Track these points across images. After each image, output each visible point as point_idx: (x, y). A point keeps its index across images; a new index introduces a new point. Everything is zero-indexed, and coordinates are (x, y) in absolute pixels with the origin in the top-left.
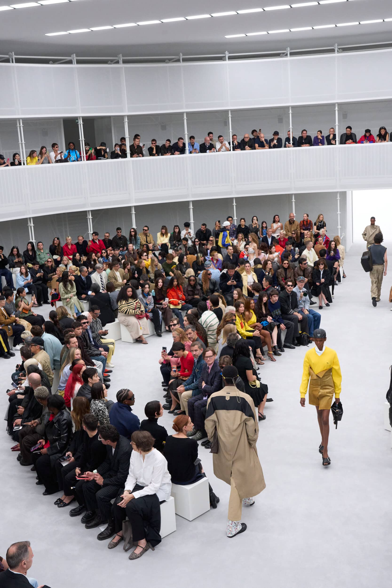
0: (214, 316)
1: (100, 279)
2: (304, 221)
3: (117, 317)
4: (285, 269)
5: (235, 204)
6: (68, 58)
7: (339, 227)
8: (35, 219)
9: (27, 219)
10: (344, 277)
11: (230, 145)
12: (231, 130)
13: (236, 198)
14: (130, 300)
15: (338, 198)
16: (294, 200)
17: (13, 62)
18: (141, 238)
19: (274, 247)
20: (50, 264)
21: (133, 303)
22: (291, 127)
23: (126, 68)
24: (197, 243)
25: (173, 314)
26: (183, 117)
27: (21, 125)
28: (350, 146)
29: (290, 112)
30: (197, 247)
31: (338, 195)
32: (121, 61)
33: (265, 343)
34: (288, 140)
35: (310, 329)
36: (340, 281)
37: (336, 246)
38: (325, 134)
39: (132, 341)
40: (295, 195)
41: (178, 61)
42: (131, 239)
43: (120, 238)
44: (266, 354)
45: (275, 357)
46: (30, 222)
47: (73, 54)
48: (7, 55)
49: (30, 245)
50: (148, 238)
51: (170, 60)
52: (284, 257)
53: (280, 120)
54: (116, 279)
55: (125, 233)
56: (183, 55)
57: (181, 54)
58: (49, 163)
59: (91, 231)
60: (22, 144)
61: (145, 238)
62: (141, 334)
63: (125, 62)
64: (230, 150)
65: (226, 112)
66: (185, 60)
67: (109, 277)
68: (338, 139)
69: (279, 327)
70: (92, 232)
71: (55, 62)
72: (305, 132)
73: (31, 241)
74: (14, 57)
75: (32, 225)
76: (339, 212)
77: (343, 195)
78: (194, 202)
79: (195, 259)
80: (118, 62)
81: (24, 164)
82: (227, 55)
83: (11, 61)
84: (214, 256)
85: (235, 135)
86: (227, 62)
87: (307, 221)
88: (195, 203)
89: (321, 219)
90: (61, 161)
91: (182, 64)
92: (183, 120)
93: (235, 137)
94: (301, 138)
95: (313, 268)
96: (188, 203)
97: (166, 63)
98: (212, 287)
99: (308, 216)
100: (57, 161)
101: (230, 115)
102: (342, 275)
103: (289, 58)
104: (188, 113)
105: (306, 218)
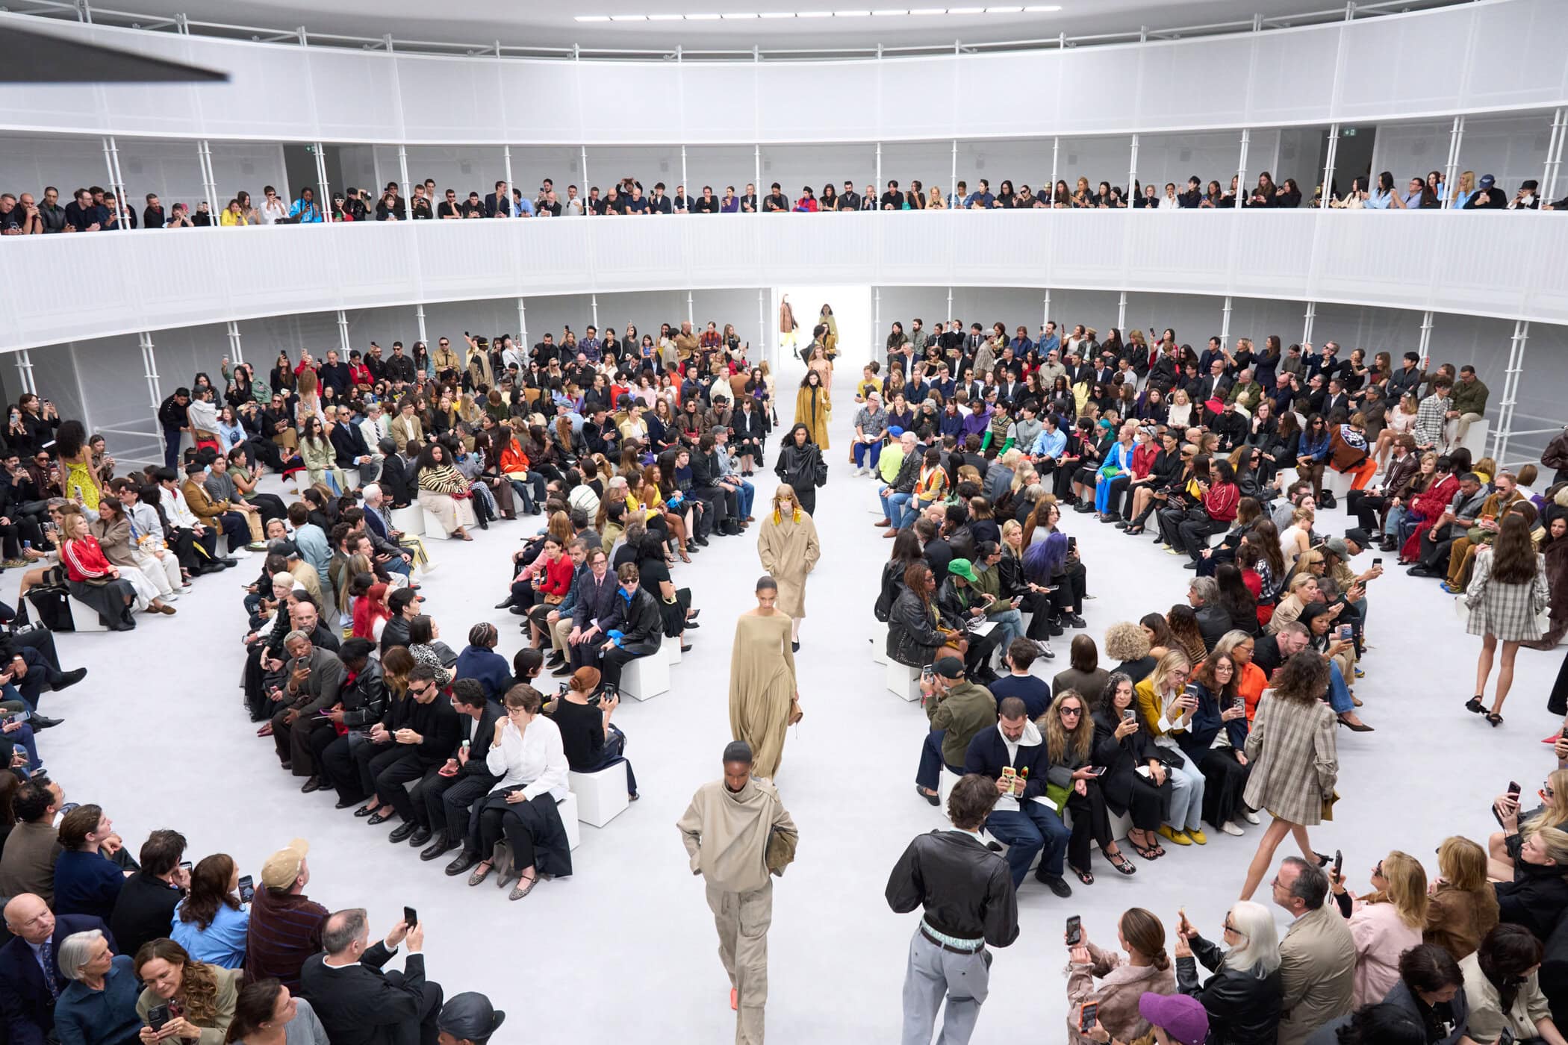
0: (592, 493)
1: (375, 431)
2: (708, 333)
3: (415, 497)
4: (690, 415)
5: (594, 304)
6: (291, 34)
7: (762, 345)
8: (239, 322)
9: (225, 324)
10: (775, 424)
11: (584, 204)
12: (586, 180)
13: (598, 295)
14: (440, 468)
15: (761, 299)
16: (690, 300)
17: (184, 32)
18: (437, 362)
19: (666, 378)
20: (277, 406)
21: (446, 473)
22: (685, 179)
23: (398, 59)
24: (535, 369)
25: (513, 490)
26: (504, 152)
27: (207, 151)
28: (778, 215)
29: (684, 154)
30: (536, 375)
31: (761, 294)
32: (390, 46)
33: (674, 534)
34: (679, 201)
35: (740, 508)
36: (769, 431)
37: (762, 378)
38: (739, 193)
39: (445, 537)
40: (695, 293)
41: (492, 53)
42: (418, 361)
43: (401, 360)
44: (676, 549)
45: (690, 555)
46: (233, 329)
47: (300, 26)
48: (173, 17)
49: (238, 372)
50: (450, 359)
51: (476, 51)
52: (686, 395)
53: (664, 167)
54: (403, 433)
55: (407, 351)
56: (501, 44)
57: (498, 43)
58: (257, 223)
59: (347, 348)
60: (210, 187)
61: (444, 359)
62: (459, 524)
63: (397, 48)
64: (585, 214)
65: (577, 148)
66: (504, 53)
67: (390, 429)
68: (759, 204)
69: (695, 507)
70: (349, 349)
71: (263, 37)
72: (707, 190)
73: (236, 363)
74: (187, 23)
75: (237, 334)
76: (762, 322)
77: (767, 292)
78: (526, 299)
79: (537, 397)
80: (383, 48)
81: (216, 224)
82: (578, 50)
83: (180, 30)
84: (572, 392)
85: (595, 189)
86: (578, 63)
87: (713, 334)
88: (528, 301)
89: (731, 333)
90: (286, 221)
91: (499, 60)
92: (504, 158)
93: (595, 192)
94: (702, 200)
95: (735, 411)
96: (515, 300)
97: (470, 55)
98: (575, 443)
99: (714, 325)
100: (278, 221)
101: (584, 155)
102: (772, 422)
103: (681, 64)
104: (511, 147)
105: (711, 331)
